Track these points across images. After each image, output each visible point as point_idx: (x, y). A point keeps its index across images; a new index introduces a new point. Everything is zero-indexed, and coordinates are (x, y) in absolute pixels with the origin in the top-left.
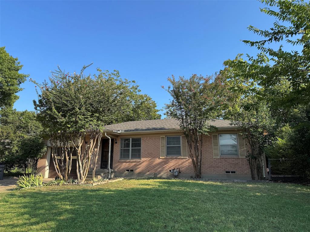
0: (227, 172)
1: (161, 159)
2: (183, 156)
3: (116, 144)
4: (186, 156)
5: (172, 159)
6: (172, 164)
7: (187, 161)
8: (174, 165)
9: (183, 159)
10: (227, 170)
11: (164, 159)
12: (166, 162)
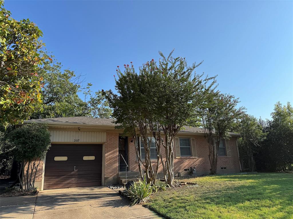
0: (222, 168)
1: (177, 159)
2: (194, 156)
3: (132, 143)
4: (196, 156)
5: (186, 159)
6: (187, 163)
7: (197, 160)
8: (187, 165)
9: (194, 159)
10: (222, 167)
11: (179, 159)
12: (181, 162)
